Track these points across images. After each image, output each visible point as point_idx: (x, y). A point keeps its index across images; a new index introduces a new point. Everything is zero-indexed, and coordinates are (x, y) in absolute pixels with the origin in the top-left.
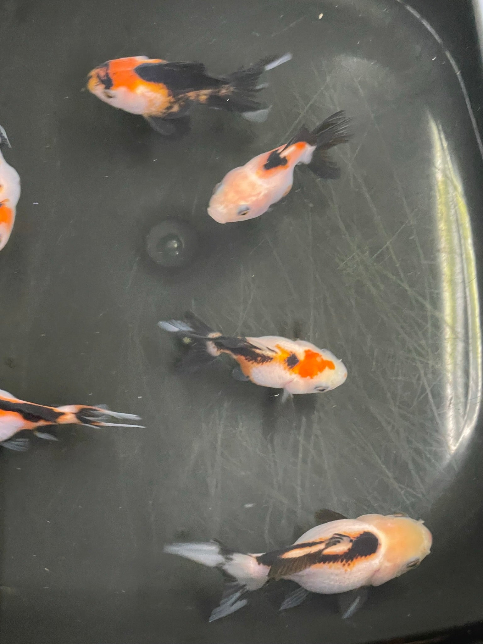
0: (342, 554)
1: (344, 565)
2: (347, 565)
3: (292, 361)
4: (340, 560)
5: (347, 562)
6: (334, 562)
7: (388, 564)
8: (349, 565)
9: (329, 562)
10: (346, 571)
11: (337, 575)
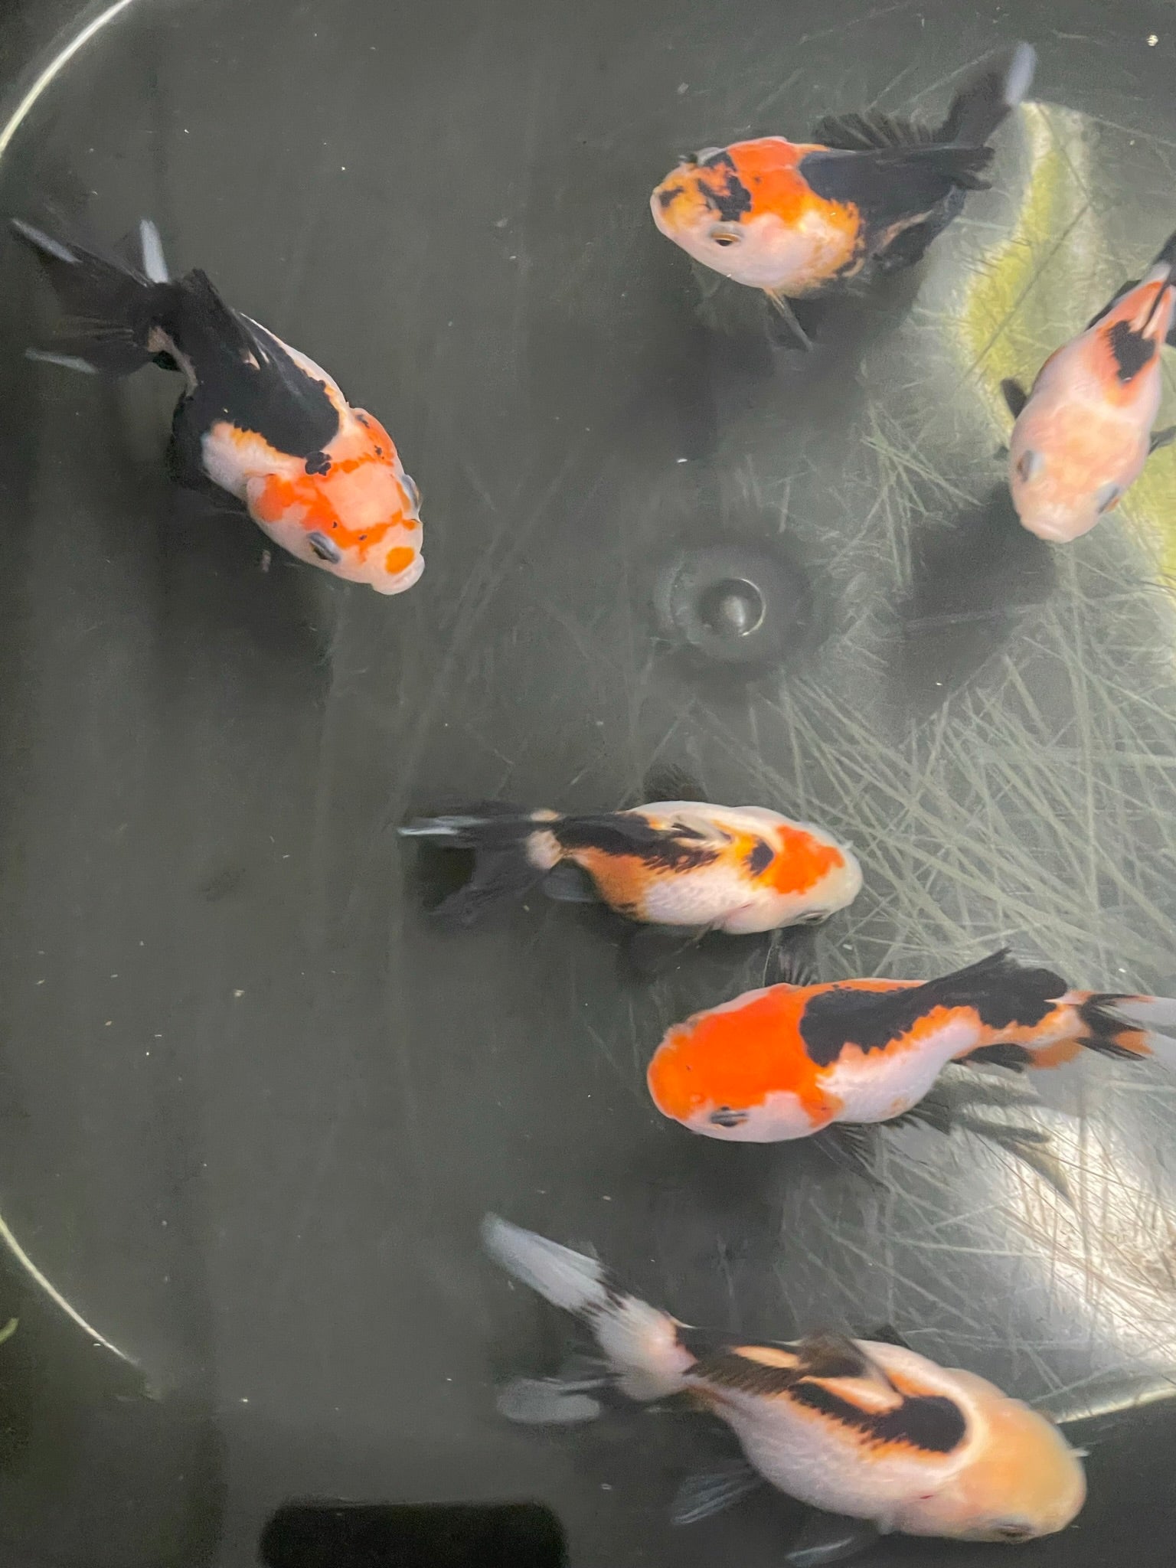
0: (872, 1412)
1: (863, 1442)
2: (868, 1445)
3: (760, 858)
4: (861, 1425)
5: (874, 1437)
6: (844, 1423)
7: (959, 1496)
8: (875, 1448)
9: (835, 1418)
10: (861, 1457)
11: (837, 1457)
